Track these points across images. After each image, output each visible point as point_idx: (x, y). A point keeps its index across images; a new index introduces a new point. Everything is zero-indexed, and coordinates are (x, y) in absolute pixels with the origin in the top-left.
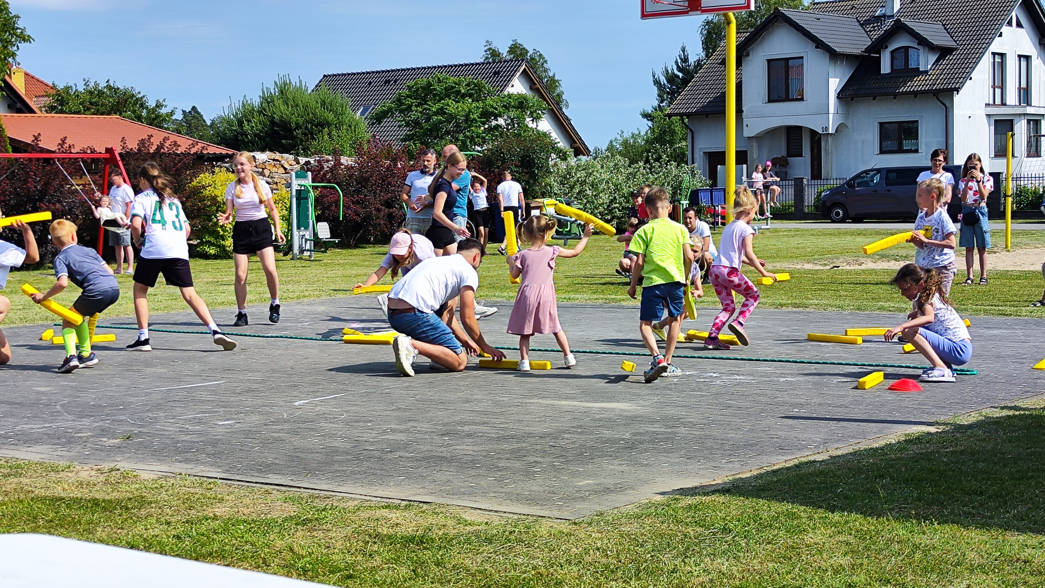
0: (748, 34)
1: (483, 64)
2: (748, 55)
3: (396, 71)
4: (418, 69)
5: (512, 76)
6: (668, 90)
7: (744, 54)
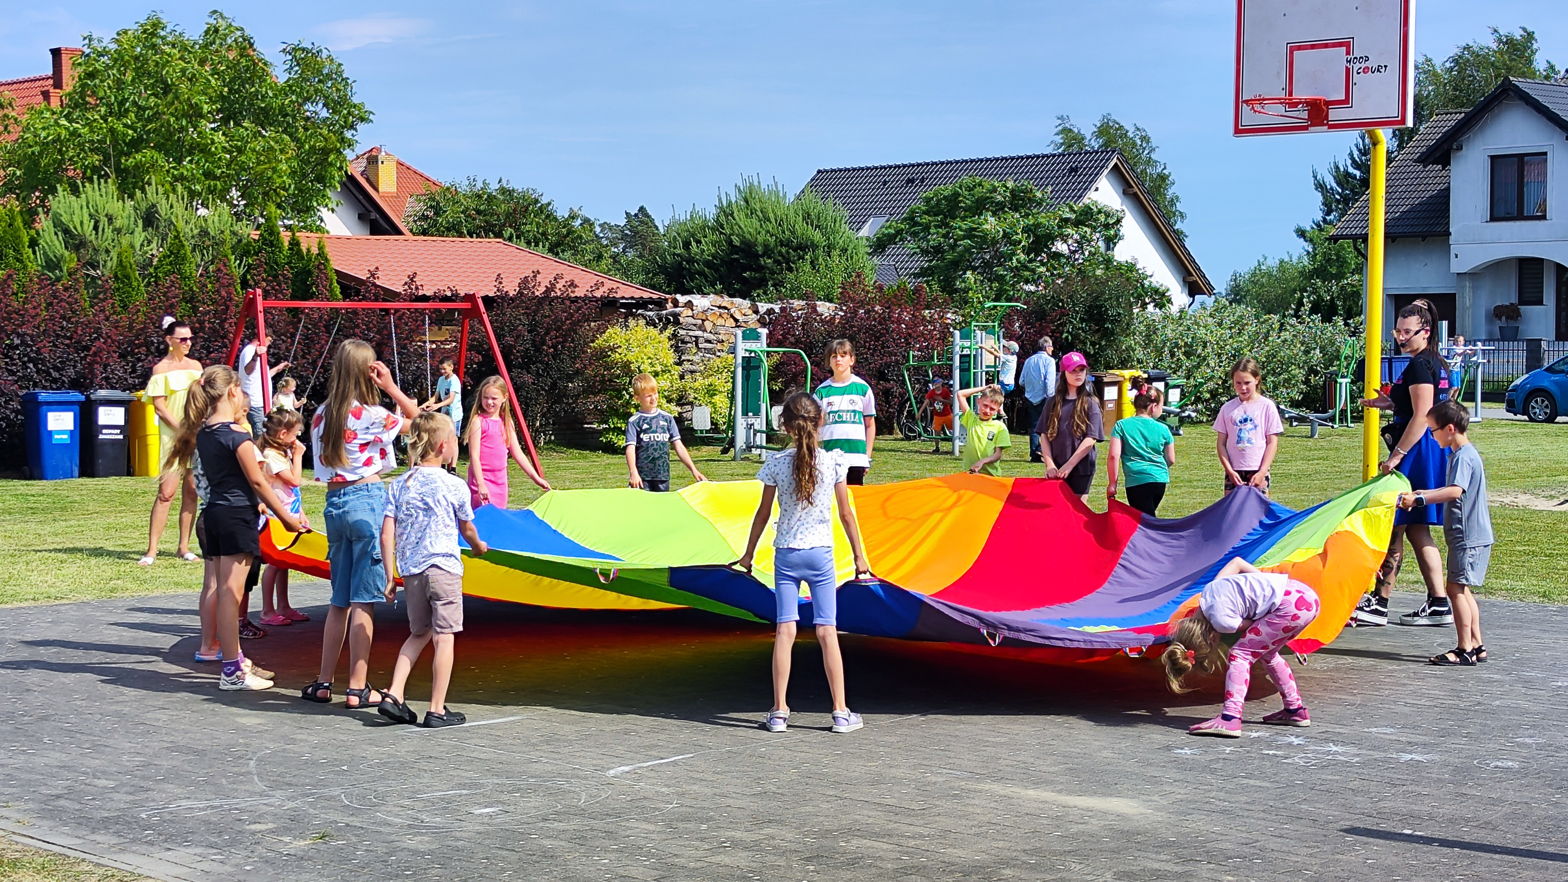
0: (1463, 115)
1: (1054, 156)
2: (1460, 148)
3: (923, 166)
4: (957, 162)
5: (1096, 175)
6: (1338, 197)
7: (1455, 147)
